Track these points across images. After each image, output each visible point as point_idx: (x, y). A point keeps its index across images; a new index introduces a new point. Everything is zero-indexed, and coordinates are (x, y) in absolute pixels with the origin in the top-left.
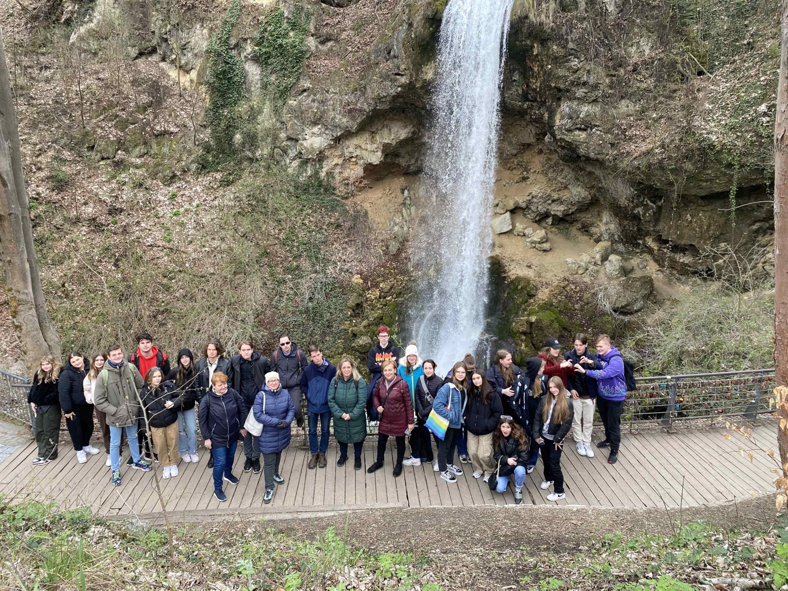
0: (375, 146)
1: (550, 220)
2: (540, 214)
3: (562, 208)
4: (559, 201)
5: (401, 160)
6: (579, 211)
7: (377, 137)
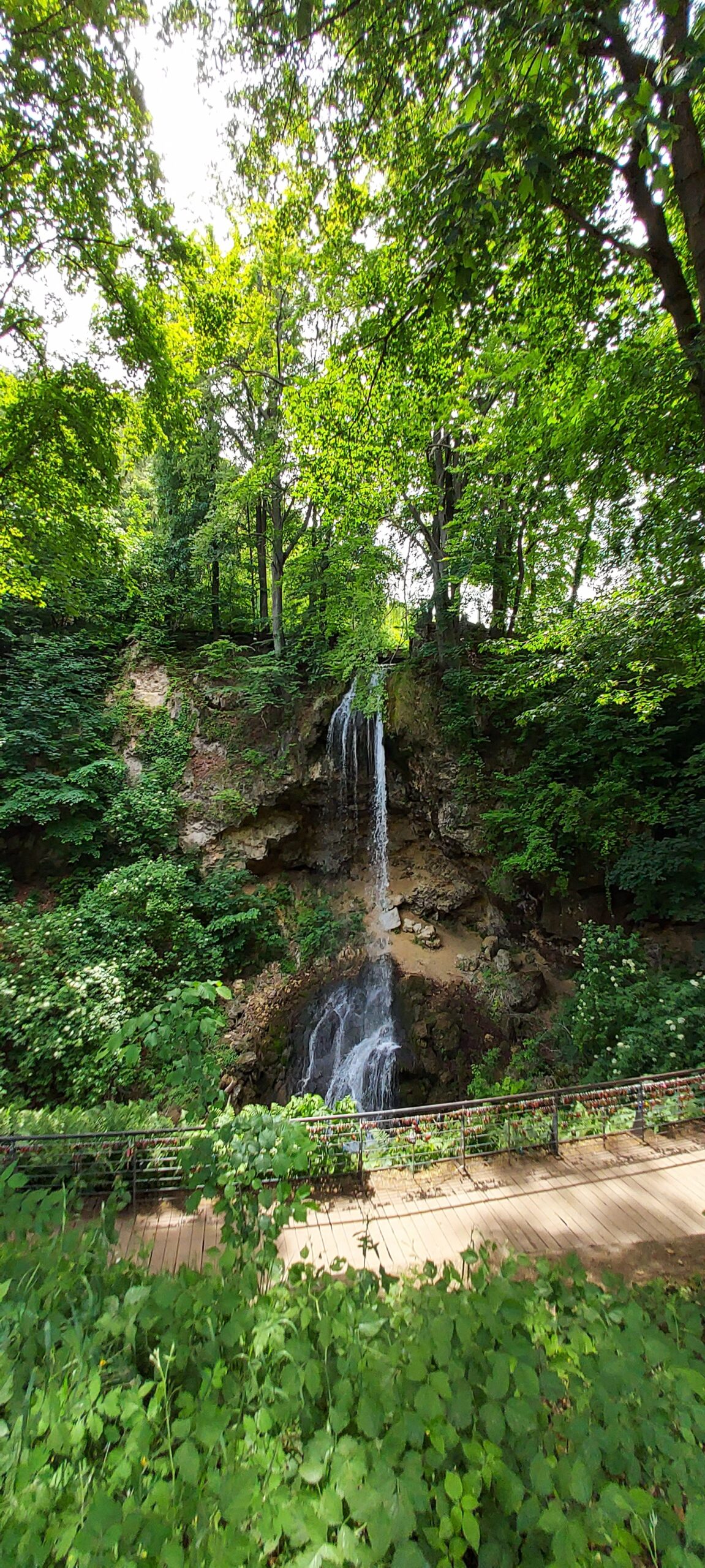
0: (259, 841)
1: (436, 915)
2: (426, 910)
3: (447, 903)
4: (444, 896)
5: (286, 857)
6: (464, 906)
7: (261, 833)
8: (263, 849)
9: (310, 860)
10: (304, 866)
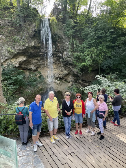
0: (17, 62)
1: (58, 79)
3: (61, 76)
4: (61, 74)
5: (23, 66)
6: (65, 76)
7: (17, 60)
8: (18, 64)
9: (29, 67)
10: (27, 69)
